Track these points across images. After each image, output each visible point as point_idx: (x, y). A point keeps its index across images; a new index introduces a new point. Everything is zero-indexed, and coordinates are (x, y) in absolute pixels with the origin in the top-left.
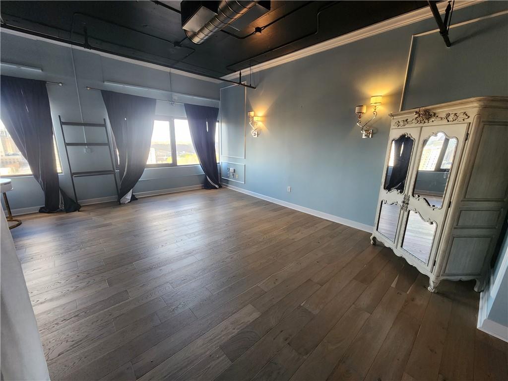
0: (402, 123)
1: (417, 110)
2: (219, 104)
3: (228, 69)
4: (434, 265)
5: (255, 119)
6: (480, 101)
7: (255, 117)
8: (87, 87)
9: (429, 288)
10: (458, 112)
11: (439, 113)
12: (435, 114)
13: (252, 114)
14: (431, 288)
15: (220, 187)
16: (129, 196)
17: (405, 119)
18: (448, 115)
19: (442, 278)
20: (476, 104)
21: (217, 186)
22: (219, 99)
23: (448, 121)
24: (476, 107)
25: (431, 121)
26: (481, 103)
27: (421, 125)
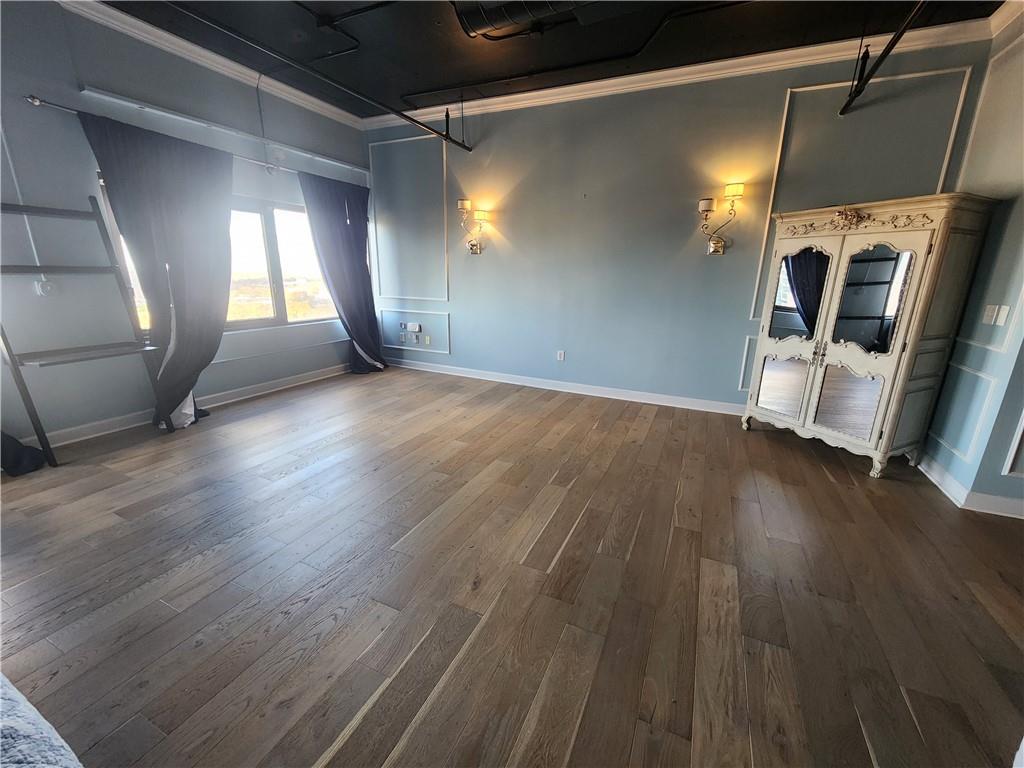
0: (802, 230)
1: (841, 208)
2: (368, 179)
3: (405, 101)
4: (880, 438)
5: (477, 216)
6: (952, 198)
7: (476, 214)
8: (33, 98)
9: (872, 474)
10: (913, 214)
11: (877, 214)
12: (869, 216)
13: (468, 204)
14: (875, 473)
15: (386, 366)
16: (188, 408)
17: (807, 223)
18: (895, 218)
19: (890, 454)
20: (945, 204)
21: (379, 365)
22: (367, 167)
23: (896, 227)
24: (945, 207)
25: (862, 225)
26: (952, 202)
27: (843, 232)
